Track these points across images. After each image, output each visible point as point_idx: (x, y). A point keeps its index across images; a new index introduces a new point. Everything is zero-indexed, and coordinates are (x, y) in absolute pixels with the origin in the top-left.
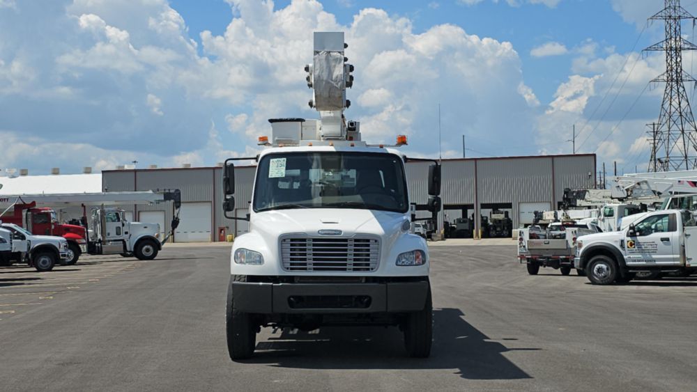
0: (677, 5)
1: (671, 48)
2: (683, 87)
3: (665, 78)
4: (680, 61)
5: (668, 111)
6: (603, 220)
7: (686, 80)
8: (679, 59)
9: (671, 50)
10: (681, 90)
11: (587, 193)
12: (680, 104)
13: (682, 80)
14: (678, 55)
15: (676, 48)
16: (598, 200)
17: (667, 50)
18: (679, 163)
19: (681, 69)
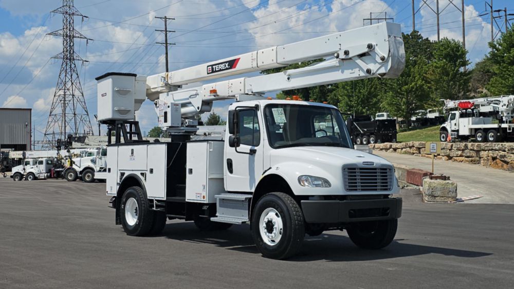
0: (72, 5)
1: (67, 35)
2: (75, 64)
3: (62, 56)
4: (73, 45)
5: (64, 81)
6: (101, 158)
7: (76, 60)
8: (72, 44)
9: (67, 37)
10: (73, 66)
11: (87, 138)
12: (71, 76)
13: (74, 59)
14: (71, 41)
15: (70, 35)
16: (96, 144)
17: (63, 36)
18: (71, 118)
19: (74, 52)
